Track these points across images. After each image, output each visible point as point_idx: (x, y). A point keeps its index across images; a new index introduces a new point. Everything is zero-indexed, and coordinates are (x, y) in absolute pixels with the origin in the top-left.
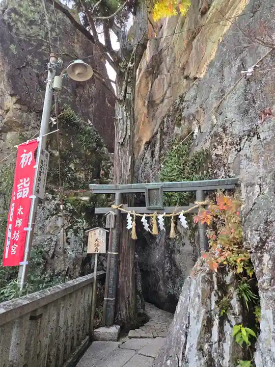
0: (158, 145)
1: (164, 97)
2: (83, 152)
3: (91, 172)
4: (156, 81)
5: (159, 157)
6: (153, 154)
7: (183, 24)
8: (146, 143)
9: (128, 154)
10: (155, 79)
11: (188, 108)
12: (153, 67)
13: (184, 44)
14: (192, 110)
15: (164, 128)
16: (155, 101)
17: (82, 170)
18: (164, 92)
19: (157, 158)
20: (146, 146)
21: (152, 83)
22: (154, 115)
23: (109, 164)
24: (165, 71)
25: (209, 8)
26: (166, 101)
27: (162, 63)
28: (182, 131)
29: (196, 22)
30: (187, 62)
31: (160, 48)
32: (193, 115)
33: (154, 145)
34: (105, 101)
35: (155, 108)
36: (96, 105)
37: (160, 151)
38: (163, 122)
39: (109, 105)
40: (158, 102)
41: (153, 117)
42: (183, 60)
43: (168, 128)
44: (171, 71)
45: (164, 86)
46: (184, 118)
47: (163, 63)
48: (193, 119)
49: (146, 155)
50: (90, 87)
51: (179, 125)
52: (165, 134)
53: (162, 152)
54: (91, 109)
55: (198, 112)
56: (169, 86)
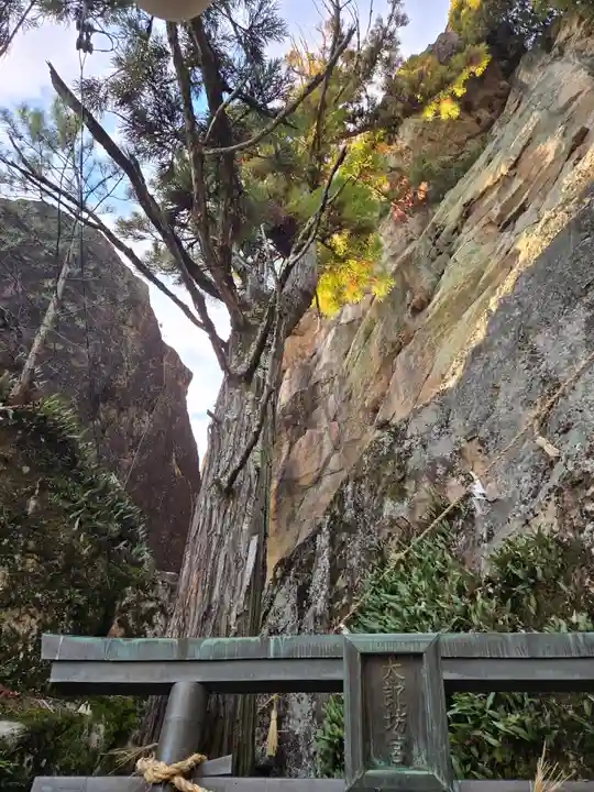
0: (324, 562)
1: (322, 472)
2: (63, 536)
3: (71, 617)
4: (302, 440)
5: (331, 601)
6: (303, 596)
7: (368, 334)
8: (281, 563)
9: (245, 527)
10: (299, 436)
11: (425, 447)
12: (295, 414)
13: (376, 364)
14: (442, 449)
15: (343, 511)
16: (297, 481)
17: (37, 603)
18: (323, 461)
19: (319, 605)
20: (278, 574)
21: (292, 445)
22: (294, 514)
23: (151, 605)
24: (324, 423)
25: (429, 301)
26: (327, 481)
27: (316, 407)
28: (412, 509)
29: (401, 326)
30: (383, 395)
31: (313, 381)
32: (443, 461)
33: (309, 566)
34: (169, 459)
35: (298, 498)
36: (145, 457)
37: (333, 582)
38: (339, 498)
39: (177, 470)
40: (305, 482)
41: (292, 518)
42: (373, 393)
43: (359, 510)
44: (339, 418)
45: (322, 448)
46: (416, 475)
47: (320, 407)
48: (446, 474)
49: (279, 602)
50: (139, 416)
51: (400, 495)
52: (351, 528)
53: (341, 583)
54: (126, 461)
55: (460, 453)
56: (336, 449)
